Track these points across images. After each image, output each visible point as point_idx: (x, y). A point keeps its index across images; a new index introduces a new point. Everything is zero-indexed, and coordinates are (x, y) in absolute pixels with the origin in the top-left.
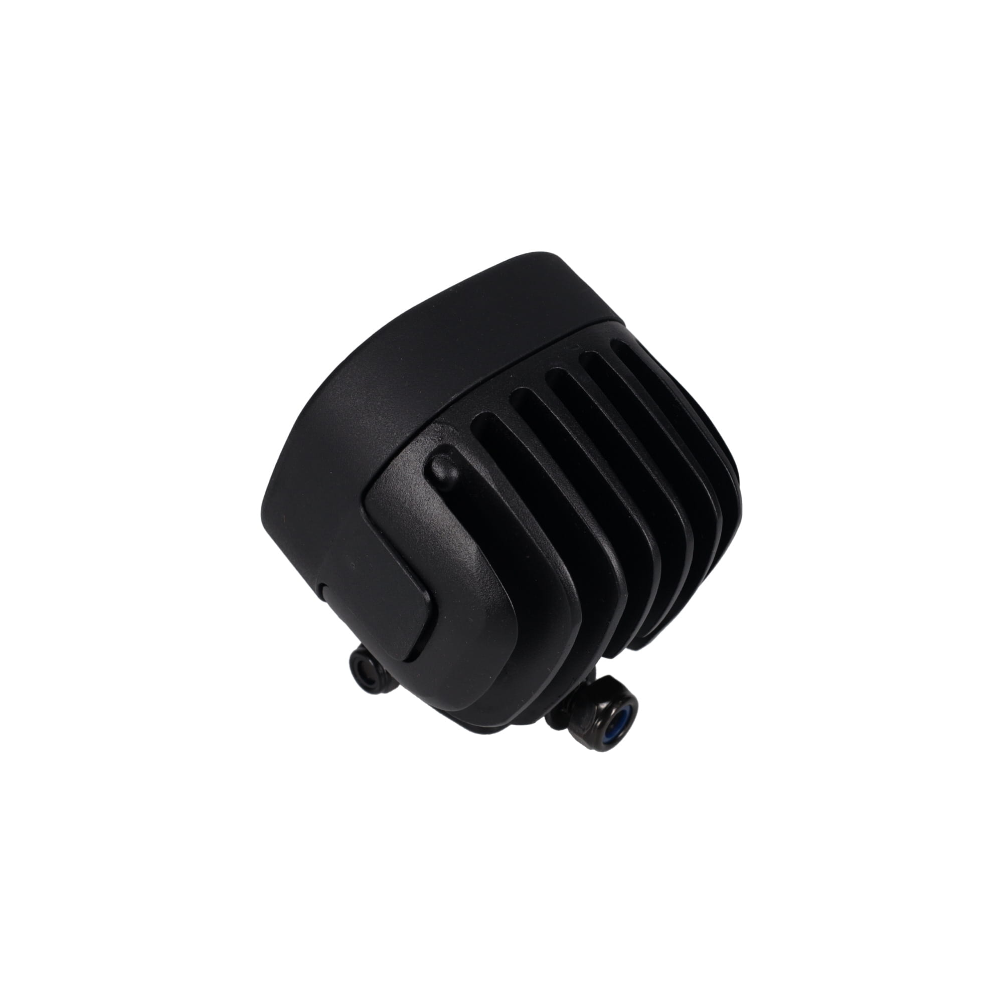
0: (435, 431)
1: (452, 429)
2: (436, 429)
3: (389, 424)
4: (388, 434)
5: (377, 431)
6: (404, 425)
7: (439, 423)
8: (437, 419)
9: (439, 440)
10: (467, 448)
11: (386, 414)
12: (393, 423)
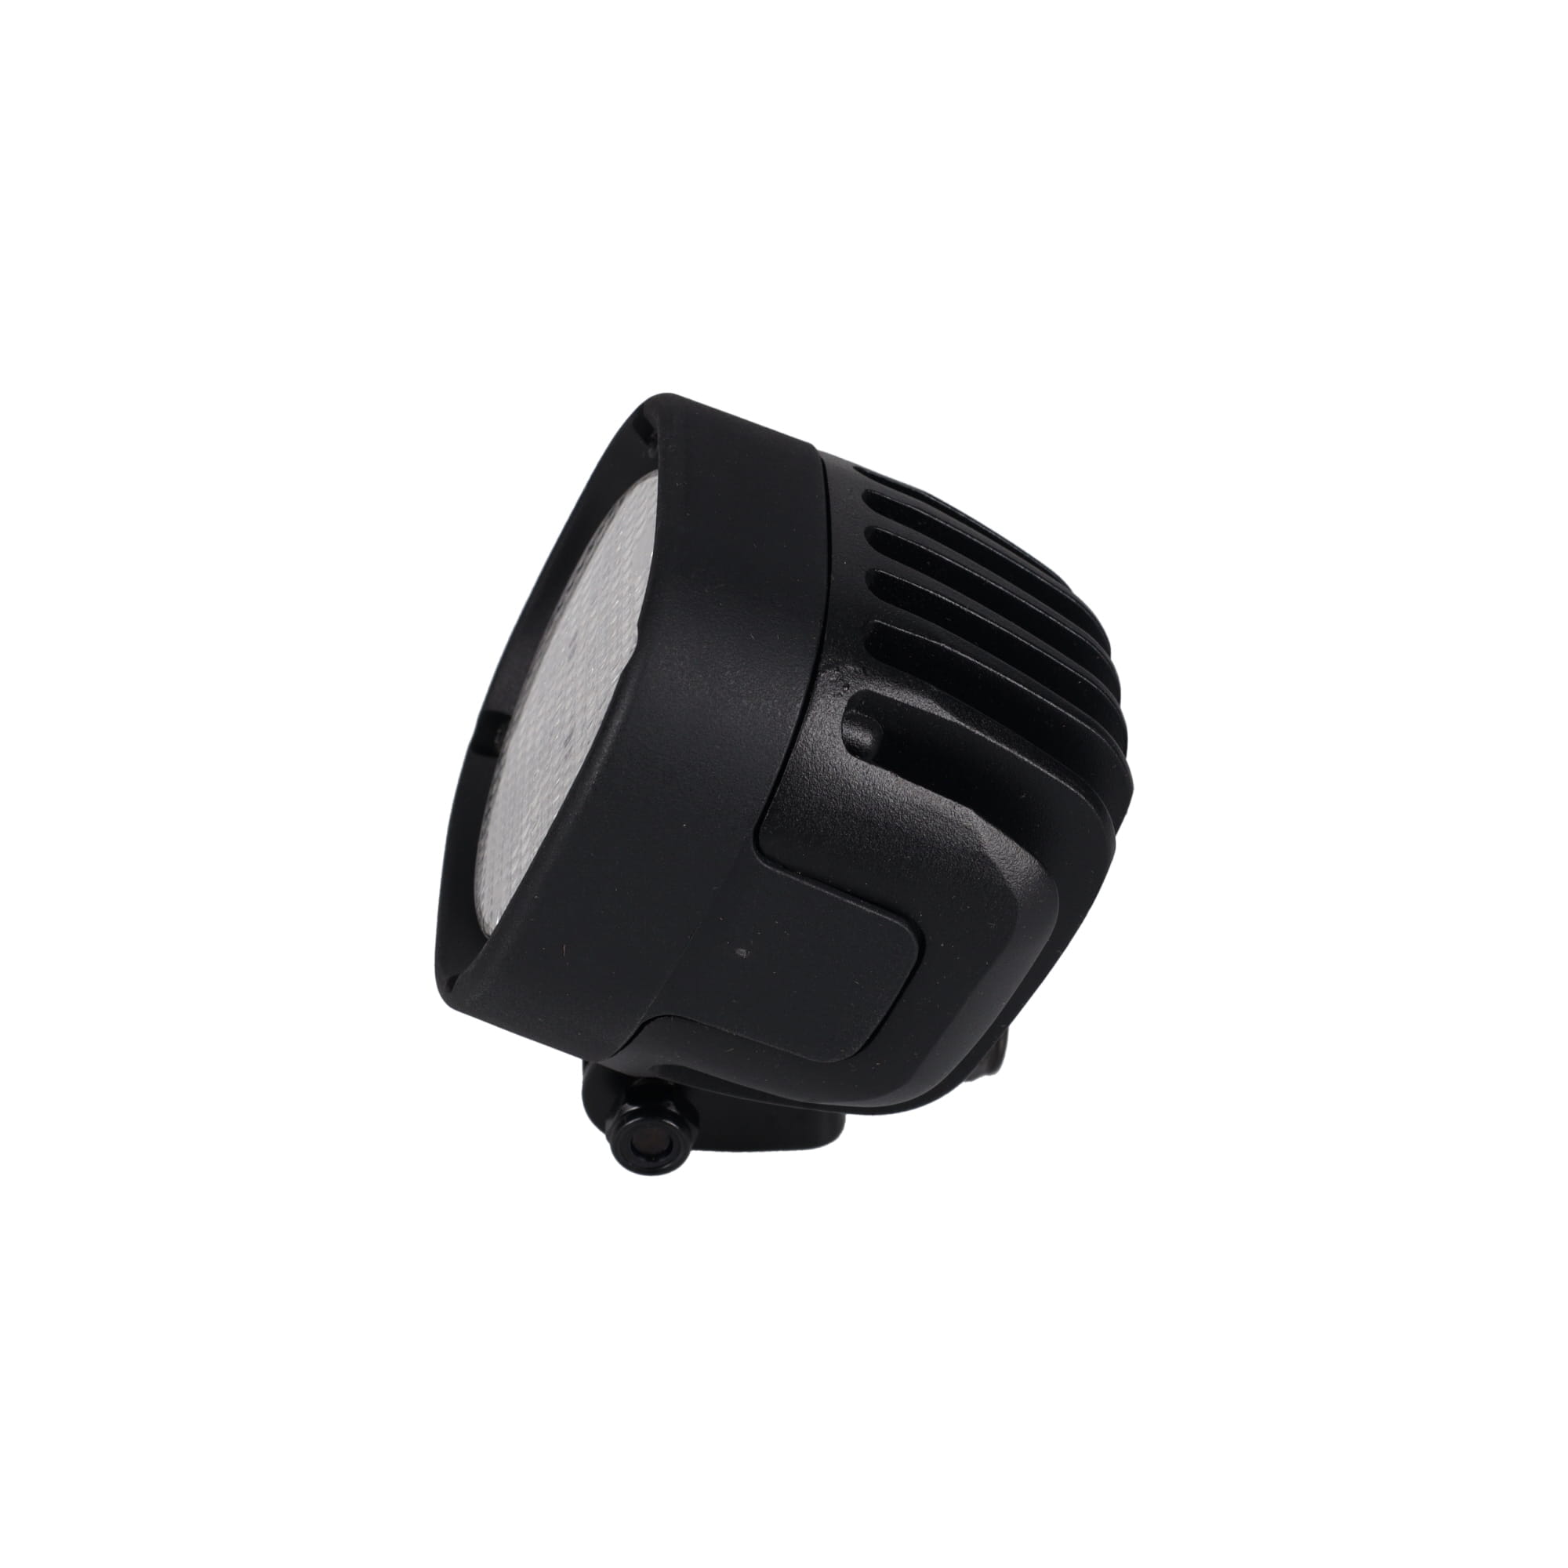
0: (831, 682)
1: (851, 668)
2: (832, 679)
3: (763, 704)
4: (769, 719)
5: (749, 724)
6: (786, 696)
7: (829, 667)
8: (822, 665)
9: (845, 692)
10: (887, 683)
11: (750, 692)
12: (767, 700)
